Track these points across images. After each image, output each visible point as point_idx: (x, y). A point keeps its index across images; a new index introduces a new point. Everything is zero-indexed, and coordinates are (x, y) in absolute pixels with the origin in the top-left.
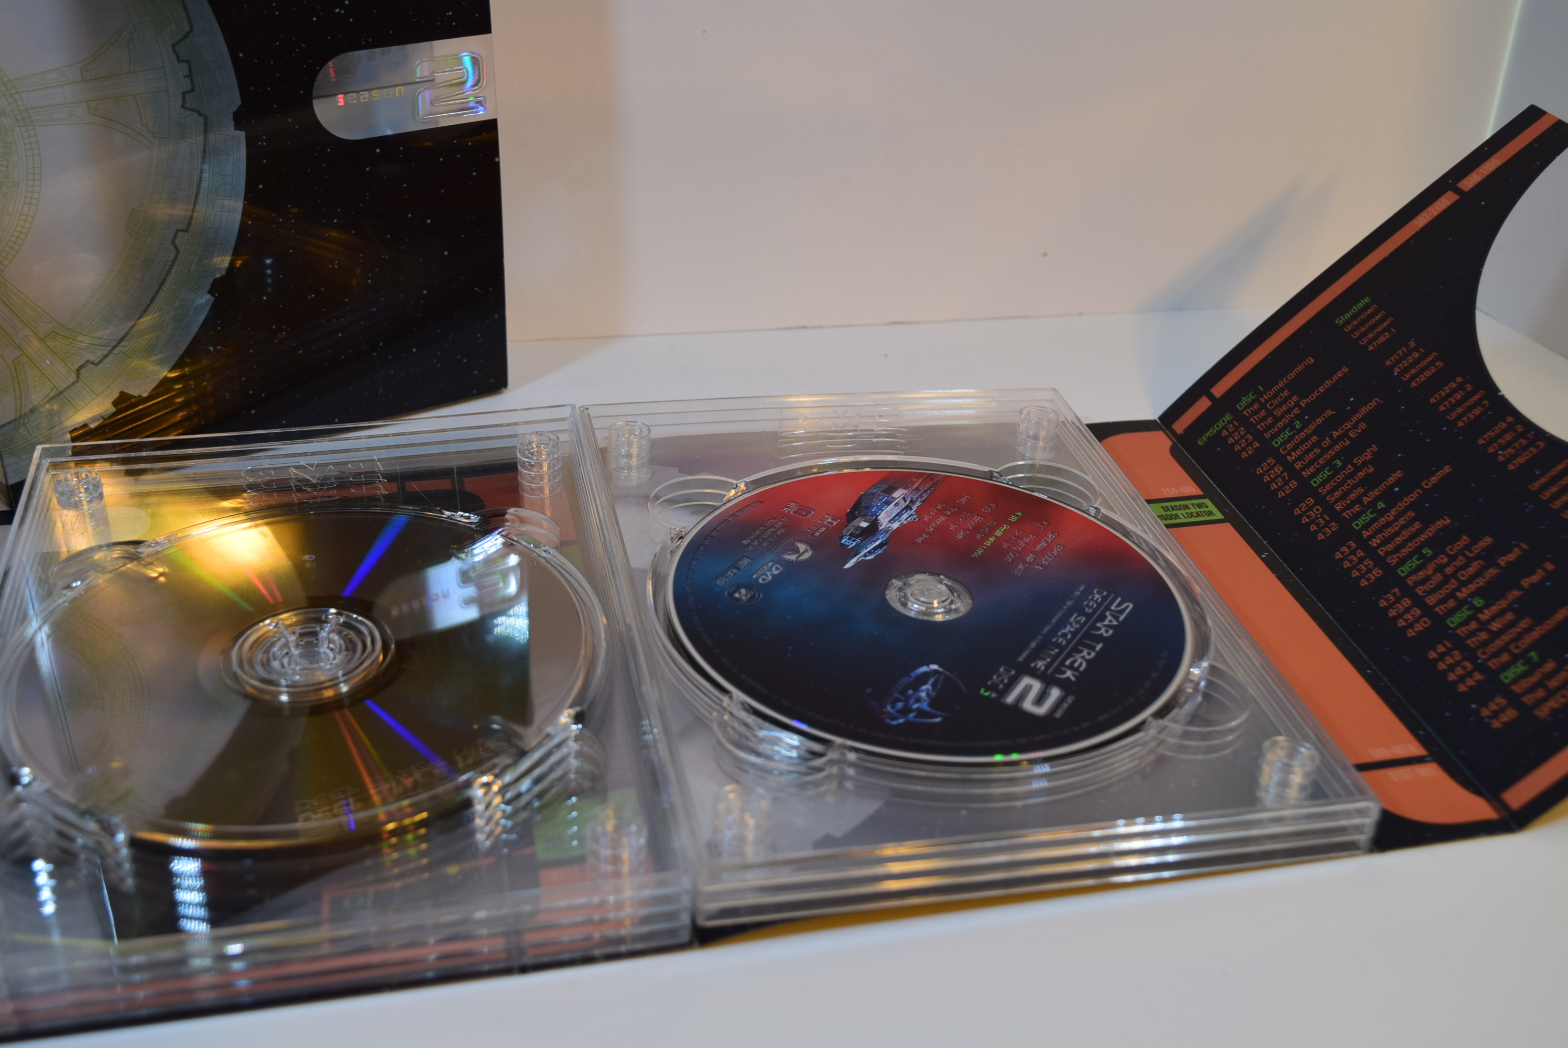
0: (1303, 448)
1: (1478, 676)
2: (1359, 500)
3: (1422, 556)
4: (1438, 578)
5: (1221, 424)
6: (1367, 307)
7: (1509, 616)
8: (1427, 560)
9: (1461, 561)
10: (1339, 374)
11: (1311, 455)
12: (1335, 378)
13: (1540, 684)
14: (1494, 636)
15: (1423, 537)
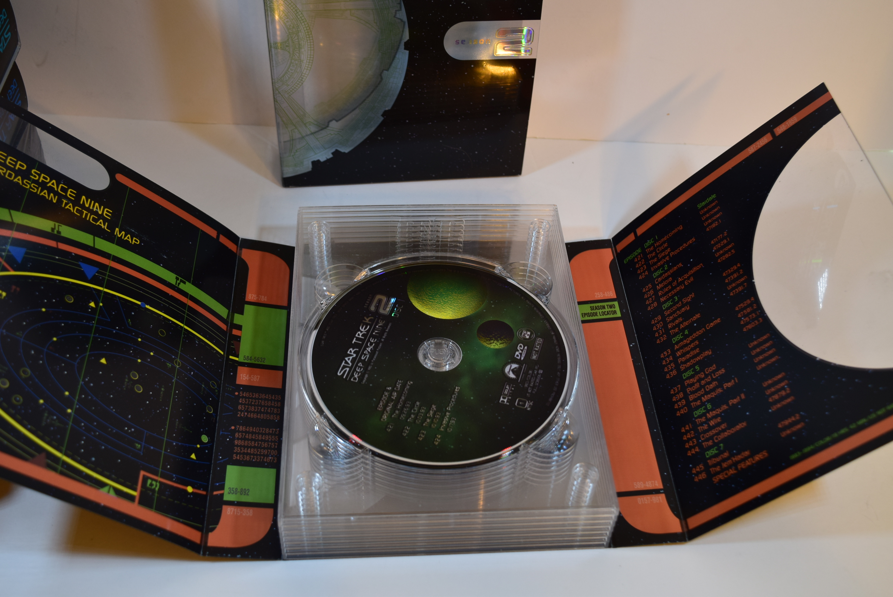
0: (665, 283)
1: (697, 450)
2: (678, 326)
3: (695, 370)
4: (697, 385)
5: (636, 253)
6: (713, 201)
7: (719, 420)
8: (696, 373)
9: (708, 379)
10: (690, 242)
11: (666, 290)
12: (688, 243)
13: (719, 464)
14: (711, 428)
15: (698, 358)
